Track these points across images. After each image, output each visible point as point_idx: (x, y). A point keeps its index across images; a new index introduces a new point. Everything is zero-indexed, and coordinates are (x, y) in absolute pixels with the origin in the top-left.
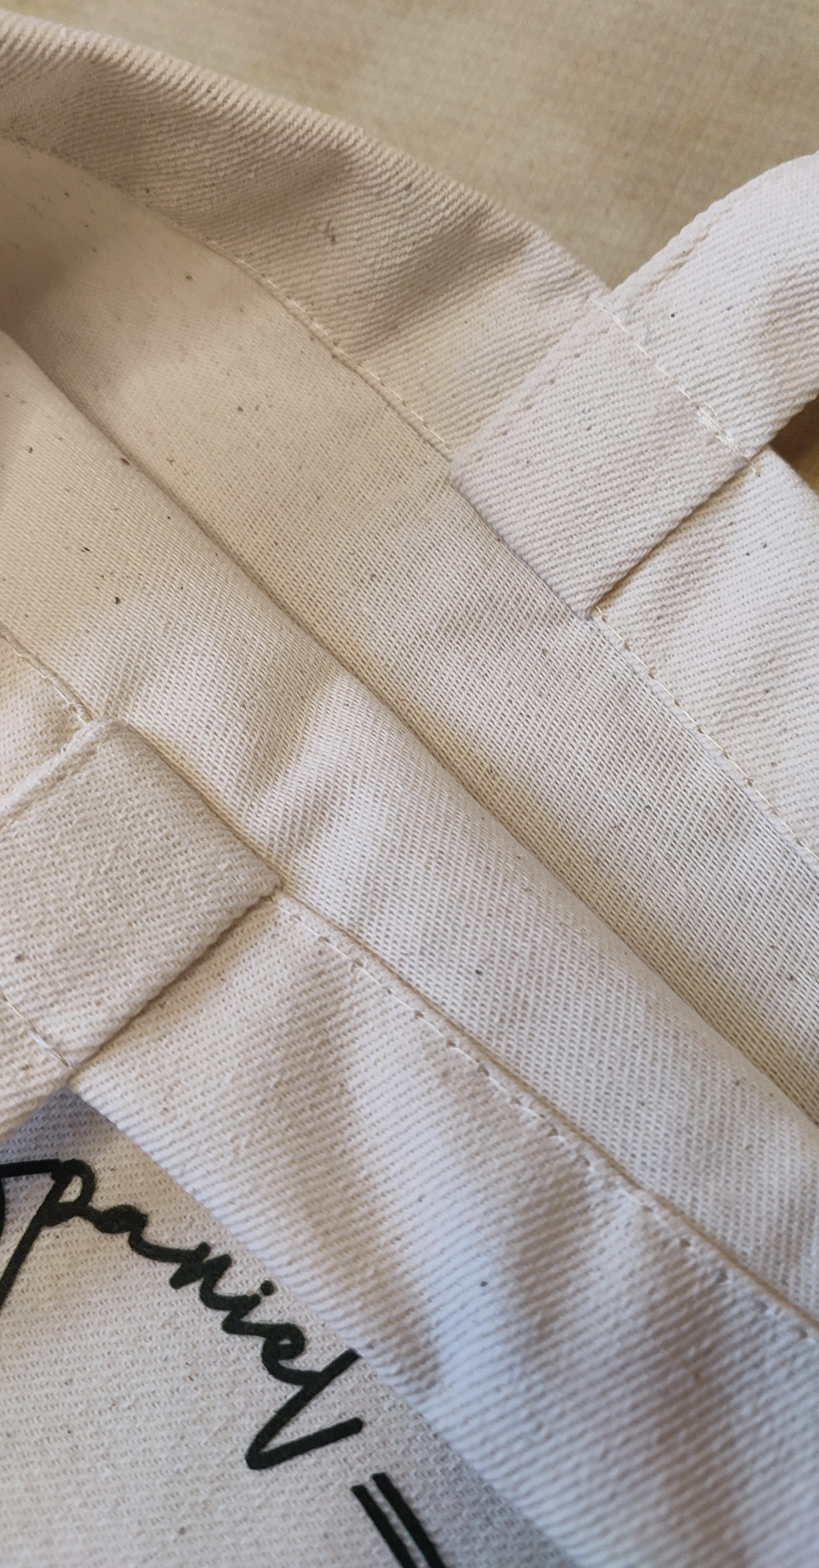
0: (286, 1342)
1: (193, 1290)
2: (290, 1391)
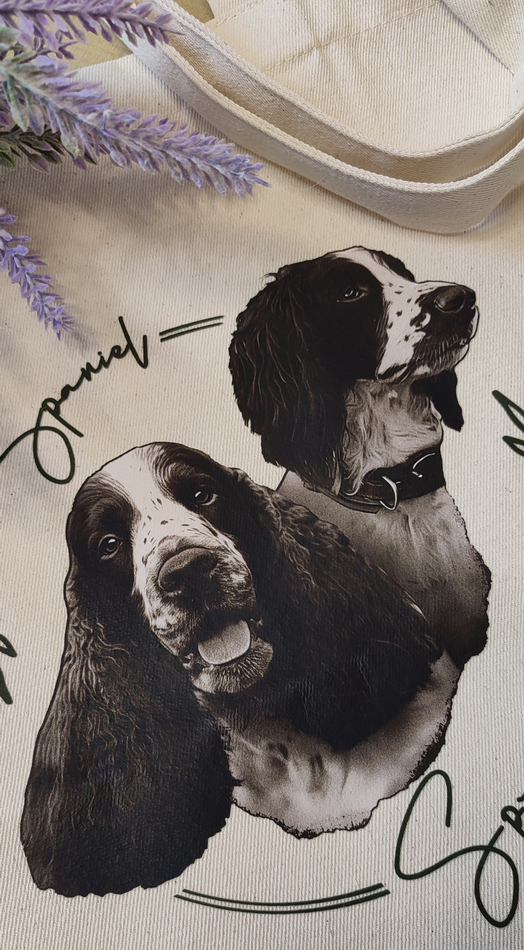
0: (116, 351)
1: (93, 375)
2: (130, 353)
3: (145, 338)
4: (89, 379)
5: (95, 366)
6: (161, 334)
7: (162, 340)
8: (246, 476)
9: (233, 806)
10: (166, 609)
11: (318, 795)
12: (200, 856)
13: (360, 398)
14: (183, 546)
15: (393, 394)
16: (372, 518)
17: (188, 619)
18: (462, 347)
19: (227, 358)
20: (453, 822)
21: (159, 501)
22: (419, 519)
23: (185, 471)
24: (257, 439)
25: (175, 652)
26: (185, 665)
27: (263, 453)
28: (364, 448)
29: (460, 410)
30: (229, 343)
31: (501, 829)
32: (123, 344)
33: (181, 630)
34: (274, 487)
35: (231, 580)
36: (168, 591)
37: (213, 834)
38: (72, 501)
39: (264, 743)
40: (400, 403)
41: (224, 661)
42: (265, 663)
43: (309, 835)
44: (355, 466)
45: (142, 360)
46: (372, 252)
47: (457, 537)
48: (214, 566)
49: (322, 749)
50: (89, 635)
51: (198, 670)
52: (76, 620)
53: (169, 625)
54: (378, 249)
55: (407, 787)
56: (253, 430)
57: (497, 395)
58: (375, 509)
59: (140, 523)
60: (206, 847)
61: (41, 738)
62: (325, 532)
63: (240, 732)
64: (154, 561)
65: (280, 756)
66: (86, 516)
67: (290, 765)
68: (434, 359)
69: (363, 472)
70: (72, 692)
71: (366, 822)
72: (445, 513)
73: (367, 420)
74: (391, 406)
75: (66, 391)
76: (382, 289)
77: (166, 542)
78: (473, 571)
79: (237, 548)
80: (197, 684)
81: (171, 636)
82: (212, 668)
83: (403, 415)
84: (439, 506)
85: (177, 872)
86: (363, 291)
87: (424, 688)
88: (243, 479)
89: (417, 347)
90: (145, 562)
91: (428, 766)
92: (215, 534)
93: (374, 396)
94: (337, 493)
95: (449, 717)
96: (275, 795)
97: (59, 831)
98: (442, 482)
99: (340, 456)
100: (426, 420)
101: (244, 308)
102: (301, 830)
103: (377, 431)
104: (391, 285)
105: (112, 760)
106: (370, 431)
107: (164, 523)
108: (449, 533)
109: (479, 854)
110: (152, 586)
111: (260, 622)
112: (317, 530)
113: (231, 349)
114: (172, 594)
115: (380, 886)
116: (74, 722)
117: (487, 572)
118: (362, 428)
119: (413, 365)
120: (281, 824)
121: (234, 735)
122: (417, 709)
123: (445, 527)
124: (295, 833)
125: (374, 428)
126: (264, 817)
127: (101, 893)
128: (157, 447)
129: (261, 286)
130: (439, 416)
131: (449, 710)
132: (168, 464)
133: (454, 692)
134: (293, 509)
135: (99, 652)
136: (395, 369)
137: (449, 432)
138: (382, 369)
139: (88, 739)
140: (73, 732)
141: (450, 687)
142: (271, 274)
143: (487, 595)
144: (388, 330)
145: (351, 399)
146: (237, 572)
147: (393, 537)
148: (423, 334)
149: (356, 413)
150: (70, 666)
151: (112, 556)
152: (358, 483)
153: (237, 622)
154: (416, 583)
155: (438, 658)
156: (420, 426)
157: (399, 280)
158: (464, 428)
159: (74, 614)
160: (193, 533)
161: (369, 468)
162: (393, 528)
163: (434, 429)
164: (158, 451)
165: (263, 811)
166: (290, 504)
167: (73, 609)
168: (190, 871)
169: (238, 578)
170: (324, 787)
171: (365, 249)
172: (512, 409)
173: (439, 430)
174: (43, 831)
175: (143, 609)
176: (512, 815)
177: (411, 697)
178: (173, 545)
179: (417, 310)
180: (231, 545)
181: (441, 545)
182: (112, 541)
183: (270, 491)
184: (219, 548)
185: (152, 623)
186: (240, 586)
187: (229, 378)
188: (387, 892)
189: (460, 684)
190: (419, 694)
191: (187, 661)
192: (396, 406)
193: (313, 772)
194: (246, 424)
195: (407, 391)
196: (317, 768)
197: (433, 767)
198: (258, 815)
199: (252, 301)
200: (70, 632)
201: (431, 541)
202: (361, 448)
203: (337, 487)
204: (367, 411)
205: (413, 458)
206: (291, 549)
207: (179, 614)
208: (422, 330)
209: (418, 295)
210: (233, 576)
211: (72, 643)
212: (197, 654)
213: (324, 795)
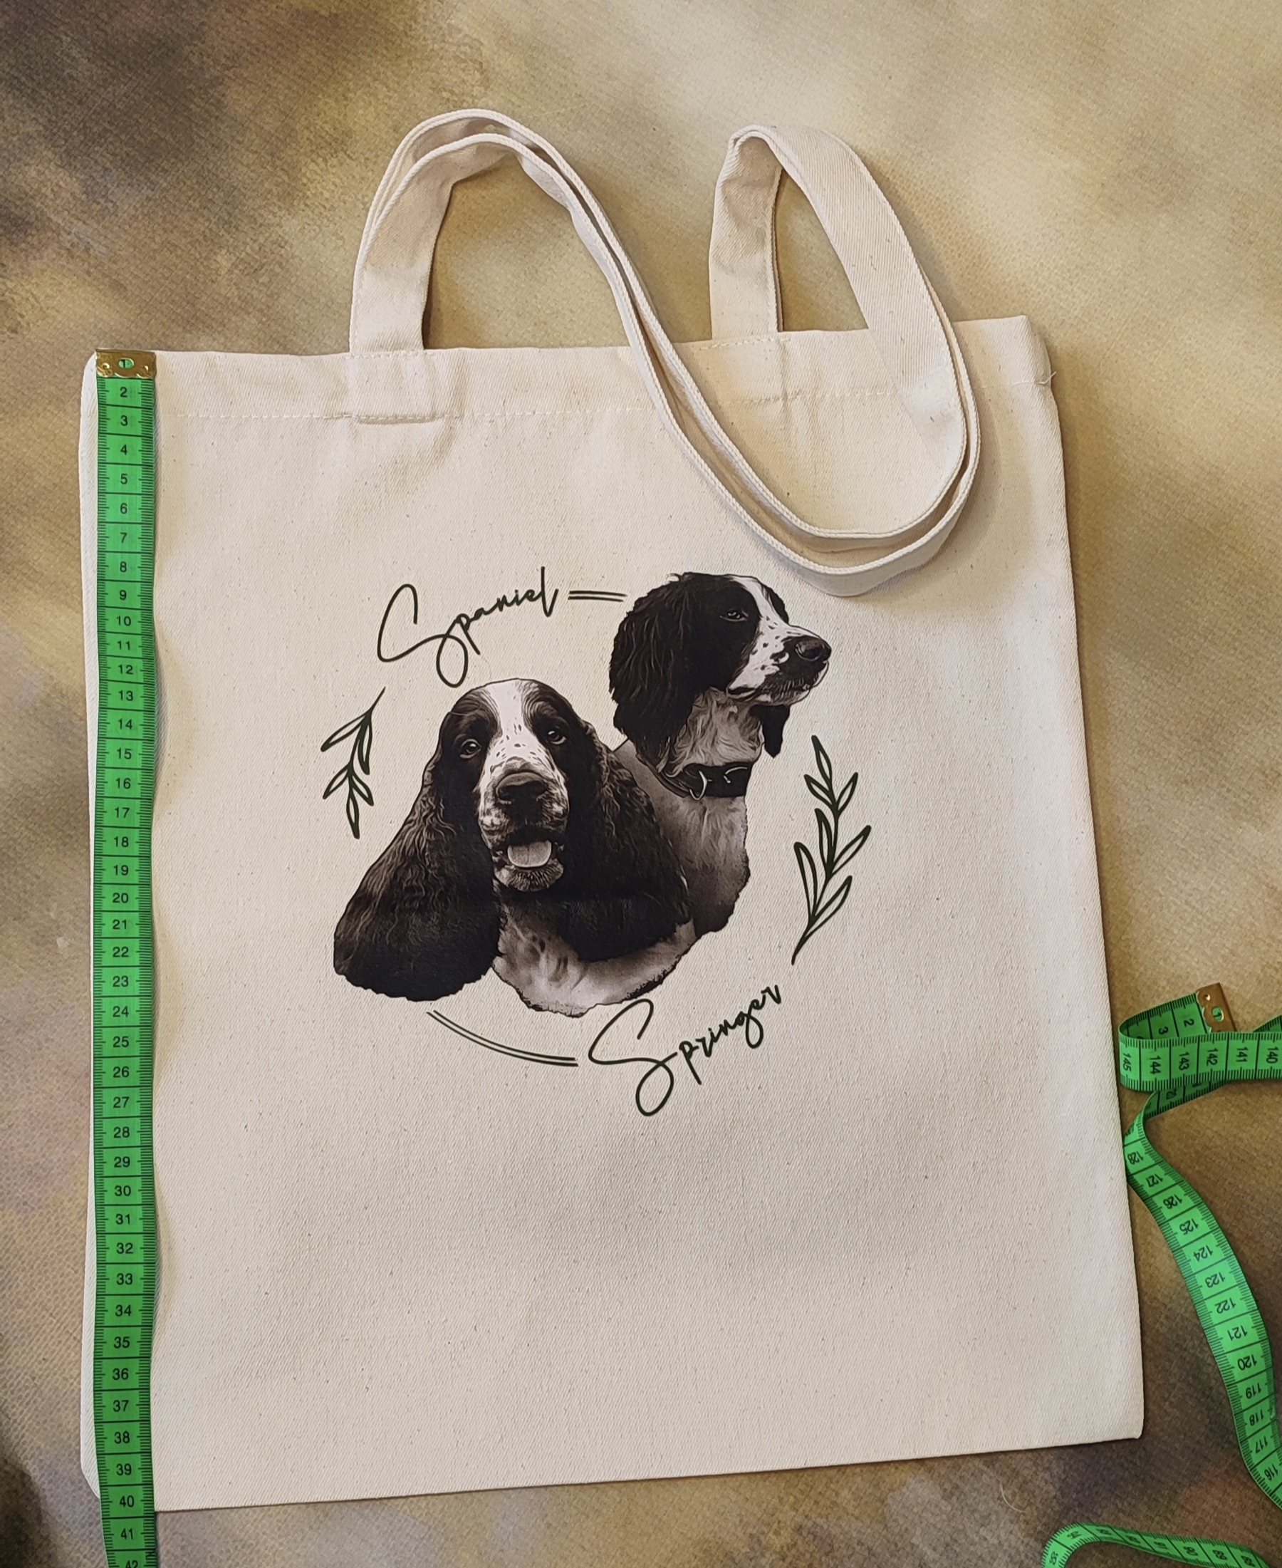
0: (530, 594)
1: (505, 607)
2: (540, 600)
3: (557, 591)
4: (501, 609)
5: (509, 600)
6: (571, 592)
7: (570, 598)
8: (594, 731)
9: (491, 969)
10: (494, 812)
11: (555, 984)
12: (454, 993)
13: (707, 702)
14: (526, 768)
15: (734, 709)
16: (679, 800)
17: (509, 824)
18: (803, 691)
19: (616, 631)
20: (642, 1037)
21: (520, 727)
22: (714, 815)
23: (549, 711)
24: (614, 706)
25: (490, 845)
26: (494, 858)
27: (615, 719)
28: (694, 744)
29: (781, 740)
30: (622, 619)
31: (675, 1054)
32: (537, 591)
33: (500, 831)
34: (613, 748)
35: (552, 807)
36: (501, 799)
37: (469, 982)
38: (454, 703)
39: (530, 935)
40: (736, 719)
41: (524, 866)
42: (553, 878)
43: (537, 1008)
44: (682, 755)
45: (548, 610)
46: (763, 586)
47: (735, 840)
48: (543, 792)
49: (571, 955)
50: (431, 810)
51: (502, 865)
52: (425, 796)
53: (493, 824)
54: (769, 586)
55: (621, 1002)
56: (613, 698)
57: (815, 740)
58: (684, 794)
59: (500, 739)
60: (461, 989)
61: (371, 871)
62: (638, 797)
63: (516, 921)
64: (499, 772)
65: (538, 949)
66: (460, 718)
67: (543, 957)
68: (777, 693)
69: (686, 762)
70: (405, 847)
71: (582, 1014)
72: (736, 817)
73: (705, 722)
74: (729, 718)
75: (480, 613)
76: (759, 619)
77: (513, 761)
78: (737, 869)
79: (566, 784)
80: (497, 875)
81: (491, 833)
82: (512, 867)
83: (735, 728)
84: (734, 810)
85: (434, 997)
86: (743, 616)
87: (665, 940)
88: (591, 734)
89: (768, 677)
90: (492, 771)
91: (641, 994)
92: (553, 768)
93: (718, 705)
94: (660, 770)
95: (674, 967)
96: (523, 973)
97: (362, 940)
98: (743, 793)
99: (673, 744)
100: (751, 739)
101: (645, 595)
102: (533, 1003)
103: (709, 733)
104: (768, 619)
105: (416, 905)
106: (704, 731)
107: (517, 745)
108: (732, 834)
109: (653, 1065)
110: (490, 791)
111: (562, 848)
112: (632, 794)
113: (621, 625)
114: (503, 802)
115: (573, 1059)
116: (398, 869)
117: (748, 874)
118: (699, 728)
119: (759, 691)
120: (520, 994)
121: (510, 921)
122: (653, 953)
123: (731, 828)
124: (528, 1003)
125: (708, 730)
126: (510, 984)
127: (377, 992)
128: (534, 685)
129: (665, 582)
130: (763, 740)
131: (676, 963)
132: (538, 701)
133: (686, 952)
134: (621, 771)
135: (434, 826)
136: (745, 689)
137: (765, 755)
138: (733, 686)
139: (405, 885)
140: (395, 876)
141: (685, 947)
142: (676, 575)
143: (740, 890)
144: (751, 656)
145: (700, 701)
146: (559, 804)
147: (689, 821)
148: (778, 669)
149: (699, 713)
150: (410, 828)
151: (469, 757)
152: (679, 769)
153: (544, 841)
154: (692, 862)
155: (685, 923)
156: (745, 742)
157: (775, 617)
158: (778, 756)
159: (426, 791)
160: (536, 761)
161: (691, 761)
162: (692, 814)
163: (754, 749)
164: (534, 688)
165: (511, 980)
166: (620, 766)
167: (426, 786)
168: (443, 1001)
169: (558, 808)
170: (562, 980)
171: (759, 582)
172: (821, 755)
173: (758, 750)
174: (351, 936)
175: (477, 805)
176: (687, 1048)
177: (653, 944)
178: (518, 765)
179: (781, 648)
180: (562, 781)
181: (722, 840)
182: (473, 745)
183: (608, 750)
184: (552, 780)
185: (481, 818)
186: (557, 814)
187: (611, 648)
188: (576, 1065)
189: (693, 948)
190: (659, 944)
191: (496, 855)
192: (732, 720)
193: (558, 968)
194: (610, 691)
195: (746, 711)
196: (562, 966)
197: (645, 996)
198: (506, 982)
199: (653, 591)
200: (418, 803)
201: (716, 835)
202: (692, 743)
203: (661, 766)
204: (708, 715)
205: (729, 765)
206: (607, 801)
207: (503, 819)
208: (778, 665)
209: (785, 636)
210: (555, 805)
211: (417, 812)
212: (505, 853)
213: (560, 986)
